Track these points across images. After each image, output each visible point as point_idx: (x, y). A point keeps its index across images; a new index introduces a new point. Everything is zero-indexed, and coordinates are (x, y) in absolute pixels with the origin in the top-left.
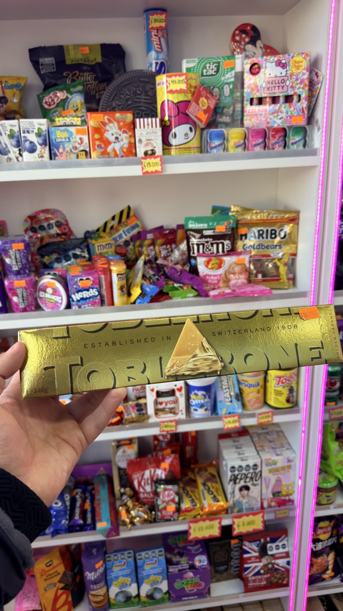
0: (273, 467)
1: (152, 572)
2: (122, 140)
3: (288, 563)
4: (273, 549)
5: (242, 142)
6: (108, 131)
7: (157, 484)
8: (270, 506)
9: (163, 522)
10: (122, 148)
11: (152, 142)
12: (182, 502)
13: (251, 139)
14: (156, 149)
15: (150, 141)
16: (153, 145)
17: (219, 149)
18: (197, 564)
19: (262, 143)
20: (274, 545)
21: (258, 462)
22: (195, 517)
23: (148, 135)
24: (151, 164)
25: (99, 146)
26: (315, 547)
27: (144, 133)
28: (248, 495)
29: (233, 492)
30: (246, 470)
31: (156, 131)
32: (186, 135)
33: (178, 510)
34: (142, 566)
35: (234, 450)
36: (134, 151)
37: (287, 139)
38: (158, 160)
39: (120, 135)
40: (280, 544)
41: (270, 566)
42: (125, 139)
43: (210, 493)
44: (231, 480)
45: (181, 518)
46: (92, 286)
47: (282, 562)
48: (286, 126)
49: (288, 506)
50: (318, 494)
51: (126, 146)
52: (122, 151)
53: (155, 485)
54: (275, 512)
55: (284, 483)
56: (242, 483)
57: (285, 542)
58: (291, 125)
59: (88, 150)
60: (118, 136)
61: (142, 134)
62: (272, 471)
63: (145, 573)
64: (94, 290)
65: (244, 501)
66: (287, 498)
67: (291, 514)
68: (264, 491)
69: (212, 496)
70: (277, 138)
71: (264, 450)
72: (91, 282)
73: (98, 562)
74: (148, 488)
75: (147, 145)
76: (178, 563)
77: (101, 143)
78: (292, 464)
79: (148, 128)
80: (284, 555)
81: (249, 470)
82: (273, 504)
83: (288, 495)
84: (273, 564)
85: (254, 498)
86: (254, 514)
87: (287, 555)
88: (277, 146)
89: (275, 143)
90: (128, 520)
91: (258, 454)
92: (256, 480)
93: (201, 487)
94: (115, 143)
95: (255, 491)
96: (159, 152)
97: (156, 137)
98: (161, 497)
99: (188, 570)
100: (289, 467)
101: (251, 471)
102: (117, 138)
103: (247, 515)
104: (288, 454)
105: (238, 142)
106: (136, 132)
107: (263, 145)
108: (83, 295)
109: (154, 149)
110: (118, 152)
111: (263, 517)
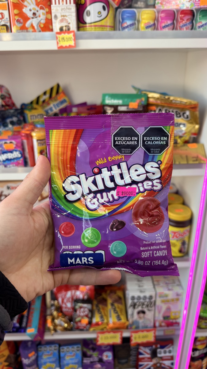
0: (165, 298)
1: (70, 362)
2: (40, 16)
3: (172, 364)
4: (161, 353)
5: (152, 23)
6: (26, 7)
7: (76, 302)
8: (160, 326)
9: (78, 330)
10: (39, 23)
11: (67, 18)
12: (94, 317)
13: (160, 20)
14: (71, 26)
15: (65, 17)
16: (67, 22)
17: (130, 29)
18: (105, 358)
19: (171, 24)
20: (162, 350)
21: (153, 294)
22: (102, 329)
23: (63, 11)
24: (65, 39)
25: (18, 21)
26: (194, 354)
27: (59, 9)
28: (144, 317)
29: (132, 314)
30: (144, 299)
31: (70, 7)
32: (99, 13)
33: (90, 323)
34: (64, 358)
35: (136, 282)
36: (51, 27)
37: (194, 22)
38: (71, 35)
39: (37, 11)
40: (167, 350)
41: (158, 365)
42: (42, 15)
43: (116, 312)
44: (131, 306)
45: (92, 329)
46: (16, 149)
47: (167, 363)
48: (194, 8)
49: (175, 327)
50: (199, 320)
51: (43, 21)
52: (40, 26)
53: (75, 303)
54: (164, 331)
55: (173, 310)
56: (140, 309)
57: (171, 349)
58: (199, 7)
59: (8, 24)
60: (36, 12)
61: (57, 10)
62: (164, 302)
63: (65, 362)
64: (18, 153)
65: (141, 321)
66: (174, 321)
67: (177, 333)
68: (157, 314)
69: (116, 315)
70: (185, 19)
71: (158, 284)
72: (14, 146)
73: (31, 352)
74: (69, 305)
75: (62, 21)
76: (90, 356)
77: (20, 19)
78: (180, 297)
79: (63, 4)
80: (169, 358)
81: (146, 299)
82: (163, 324)
83: (175, 319)
84: (161, 364)
85: (149, 320)
86: (148, 331)
87: (172, 358)
88: (185, 28)
89: (183, 26)
90: (52, 327)
91: (154, 287)
92: (151, 307)
93: (109, 307)
94: (33, 18)
95: (149, 315)
96: (73, 28)
97: (70, 14)
98: (78, 312)
99: (97, 363)
100: (178, 300)
101: (147, 300)
102: (34, 14)
103: (142, 331)
104: (177, 289)
105: (148, 23)
106: (52, 8)
107: (171, 27)
108: (8, 156)
109: (69, 25)
110: (36, 27)
111: (155, 333)
